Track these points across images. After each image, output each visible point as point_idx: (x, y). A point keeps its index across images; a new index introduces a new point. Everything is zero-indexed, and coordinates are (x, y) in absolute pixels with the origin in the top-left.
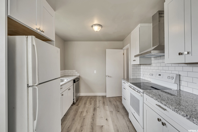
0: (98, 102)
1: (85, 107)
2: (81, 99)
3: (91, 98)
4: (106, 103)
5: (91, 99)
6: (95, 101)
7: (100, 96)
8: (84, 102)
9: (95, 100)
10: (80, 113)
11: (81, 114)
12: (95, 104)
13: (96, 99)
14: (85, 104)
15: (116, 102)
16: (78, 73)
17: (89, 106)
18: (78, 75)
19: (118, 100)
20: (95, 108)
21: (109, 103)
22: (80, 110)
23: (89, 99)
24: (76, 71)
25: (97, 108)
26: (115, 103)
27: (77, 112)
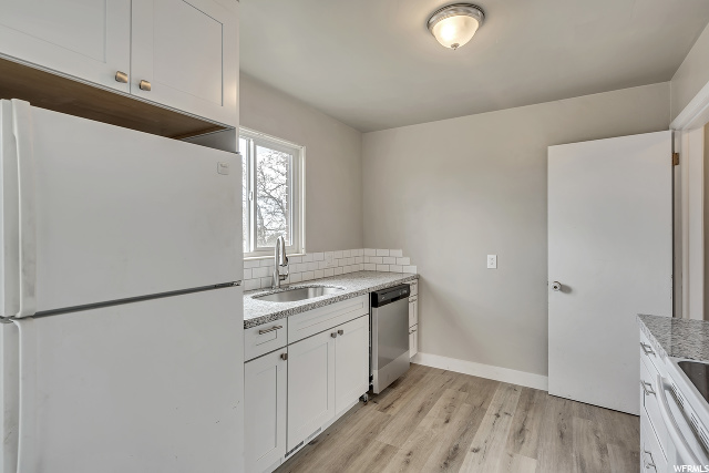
0: (488, 418)
1: (410, 427)
2: (417, 380)
3: (464, 389)
4: (532, 436)
5: (463, 395)
6: (478, 411)
7: (513, 388)
8: (418, 402)
9: (478, 401)
10: (377, 452)
11: (377, 459)
12: (469, 428)
13: (486, 399)
14: (422, 411)
15: (603, 450)
16: (412, 263)
17: (434, 426)
18: (413, 270)
19: (621, 443)
20: (456, 449)
21: (551, 443)
22: (384, 438)
23: (449, 392)
24: (404, 255)
25: (469, 456)
26: (596, 454)
27: (367, 442)
